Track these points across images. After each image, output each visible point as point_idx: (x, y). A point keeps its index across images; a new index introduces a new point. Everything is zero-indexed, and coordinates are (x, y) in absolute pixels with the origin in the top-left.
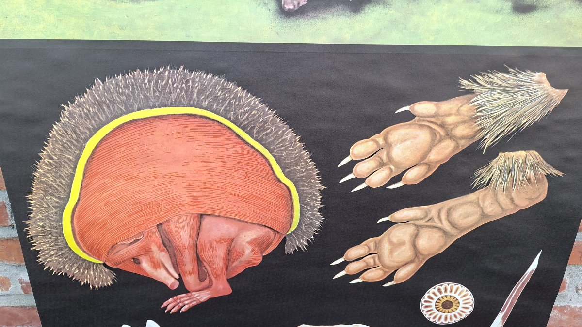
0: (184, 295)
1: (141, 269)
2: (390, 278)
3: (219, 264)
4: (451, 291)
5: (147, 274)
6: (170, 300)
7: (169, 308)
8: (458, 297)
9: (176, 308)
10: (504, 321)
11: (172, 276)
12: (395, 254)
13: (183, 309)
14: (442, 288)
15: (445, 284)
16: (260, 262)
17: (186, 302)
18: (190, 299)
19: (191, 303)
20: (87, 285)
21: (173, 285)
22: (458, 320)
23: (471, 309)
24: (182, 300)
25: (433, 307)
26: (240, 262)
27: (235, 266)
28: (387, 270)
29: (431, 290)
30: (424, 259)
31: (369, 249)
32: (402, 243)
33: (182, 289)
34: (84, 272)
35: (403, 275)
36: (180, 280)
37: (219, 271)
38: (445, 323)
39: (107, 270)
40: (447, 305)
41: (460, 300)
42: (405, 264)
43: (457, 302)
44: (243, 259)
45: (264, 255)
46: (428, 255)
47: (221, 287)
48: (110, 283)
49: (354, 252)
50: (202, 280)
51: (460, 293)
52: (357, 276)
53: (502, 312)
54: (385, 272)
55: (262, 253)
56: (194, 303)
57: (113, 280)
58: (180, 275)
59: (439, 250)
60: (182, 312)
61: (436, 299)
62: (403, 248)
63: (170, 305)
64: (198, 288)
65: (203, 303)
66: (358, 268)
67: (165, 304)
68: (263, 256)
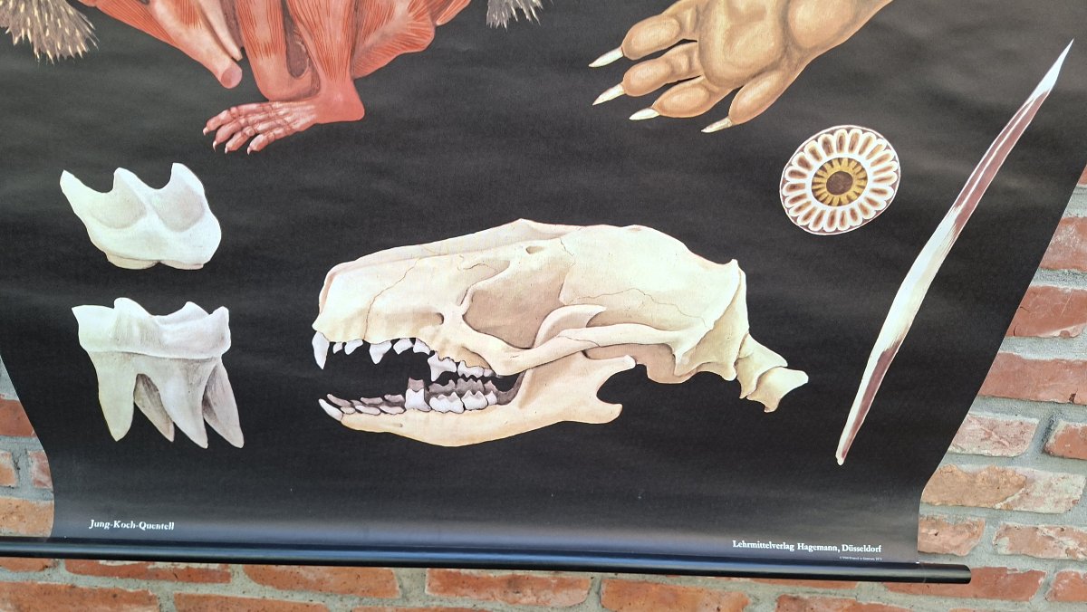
0: (253, 106)
1: (151, 18)
2: (720, 110)
3: (334, 36)
4: (852, 148)
5: (167, 36)
6: (224, 115)
7: (221, 135)
8: (866, 164)
9: (238, 139)
10: (958, 229)
11: (226, 51)
12: (739, 43)
13: (254, 145)
14: (834, 140)
15: (841, 130)
16: (427, 41)
17: (261, 127)
18: (269, 119)
19: (271, 129)
20: (26, 47)
21: (228, 73)
22: (858, 224)
23: (891, 194)
24: (251, 119)
25: (808, 190)
26: (384, 36)
27: (372, 47)
28: (716, 89)
29: (810, 144)
30: (801, 61)
31: (682, 26)
32: (757, 15)
33: (250, 92)
34: (16, 10)
35: (752, 100)
36: (244, 63)
37: (335, 54)
38: (829, 230)
39: (71, 11)
40: (839, 184)
41: (870, 172)
42: (758, 74)
43: (862, 175)
44: (391, 27)
45: (439, 23)
46: (814, 48)
47: (339, 97)
48: (81, 48)
49: (646, 34)
50: (295, 73)
51: (872, 153)
52: (646, 101)
53: (958, 205)
54: (711, 94)
55: (434, 17)
56: (279, 132)
57: (88, 42)
58: (242, 50)
59: (840, 34)
60: (252, 151)
61: (816, 165)
62: (759, 27)
63: (225, 127)
64: (286, 92)
65: (297, 133)
66: (652, 80)
67: (212, 124)
68: (437, 28)
